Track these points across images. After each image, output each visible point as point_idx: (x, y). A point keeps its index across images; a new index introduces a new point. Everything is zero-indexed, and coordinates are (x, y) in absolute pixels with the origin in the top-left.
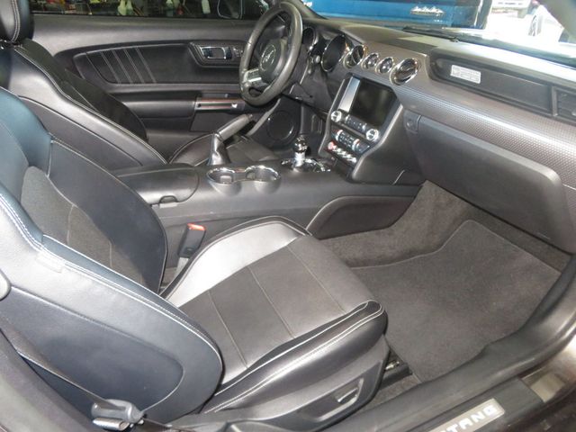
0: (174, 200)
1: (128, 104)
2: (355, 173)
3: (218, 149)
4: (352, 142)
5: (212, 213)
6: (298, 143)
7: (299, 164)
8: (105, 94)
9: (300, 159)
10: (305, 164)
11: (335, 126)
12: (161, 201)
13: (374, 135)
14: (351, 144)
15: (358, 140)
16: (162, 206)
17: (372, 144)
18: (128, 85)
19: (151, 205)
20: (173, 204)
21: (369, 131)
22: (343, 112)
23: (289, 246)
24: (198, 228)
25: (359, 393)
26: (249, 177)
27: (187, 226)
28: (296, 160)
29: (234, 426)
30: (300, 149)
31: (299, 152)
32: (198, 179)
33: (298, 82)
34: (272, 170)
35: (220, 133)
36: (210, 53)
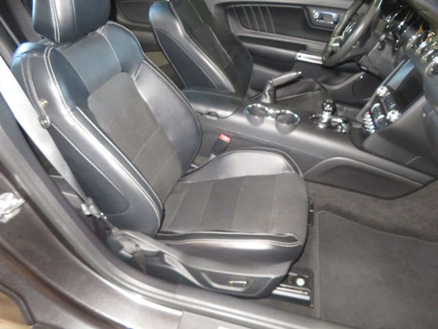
0: (217, 116)
1: (246, 44)
2: (368, 143)
3: (268, 91)
4: (379, 115)
5: (238, 132)
6: (327, 104)
7: (325, 120)
8: (232, 35)
9: (326, 116)
10: (329, 122)
11: (378, 99)
12: (209, 113)
13: (393, 115)
14: (377, 118)
15: (382, 116)
16: (208, 117)
17: (389, 122)
18: (254, 31)
19: (202, 114)
20: (215, 118)
21: (392, 112)
22: (390, 89)
23: (279, 175)
24: (226, 139)
25: (247, 287)
26: (279, 117)
27: (219, 135)
28: (323, 116)
29: (166, 256)
30: (326, 109)
31: (326, 111)
32: (238, 107)
33: (367, 54)
34: (296, 116)
35: (274, 80)
36: (321, 17)
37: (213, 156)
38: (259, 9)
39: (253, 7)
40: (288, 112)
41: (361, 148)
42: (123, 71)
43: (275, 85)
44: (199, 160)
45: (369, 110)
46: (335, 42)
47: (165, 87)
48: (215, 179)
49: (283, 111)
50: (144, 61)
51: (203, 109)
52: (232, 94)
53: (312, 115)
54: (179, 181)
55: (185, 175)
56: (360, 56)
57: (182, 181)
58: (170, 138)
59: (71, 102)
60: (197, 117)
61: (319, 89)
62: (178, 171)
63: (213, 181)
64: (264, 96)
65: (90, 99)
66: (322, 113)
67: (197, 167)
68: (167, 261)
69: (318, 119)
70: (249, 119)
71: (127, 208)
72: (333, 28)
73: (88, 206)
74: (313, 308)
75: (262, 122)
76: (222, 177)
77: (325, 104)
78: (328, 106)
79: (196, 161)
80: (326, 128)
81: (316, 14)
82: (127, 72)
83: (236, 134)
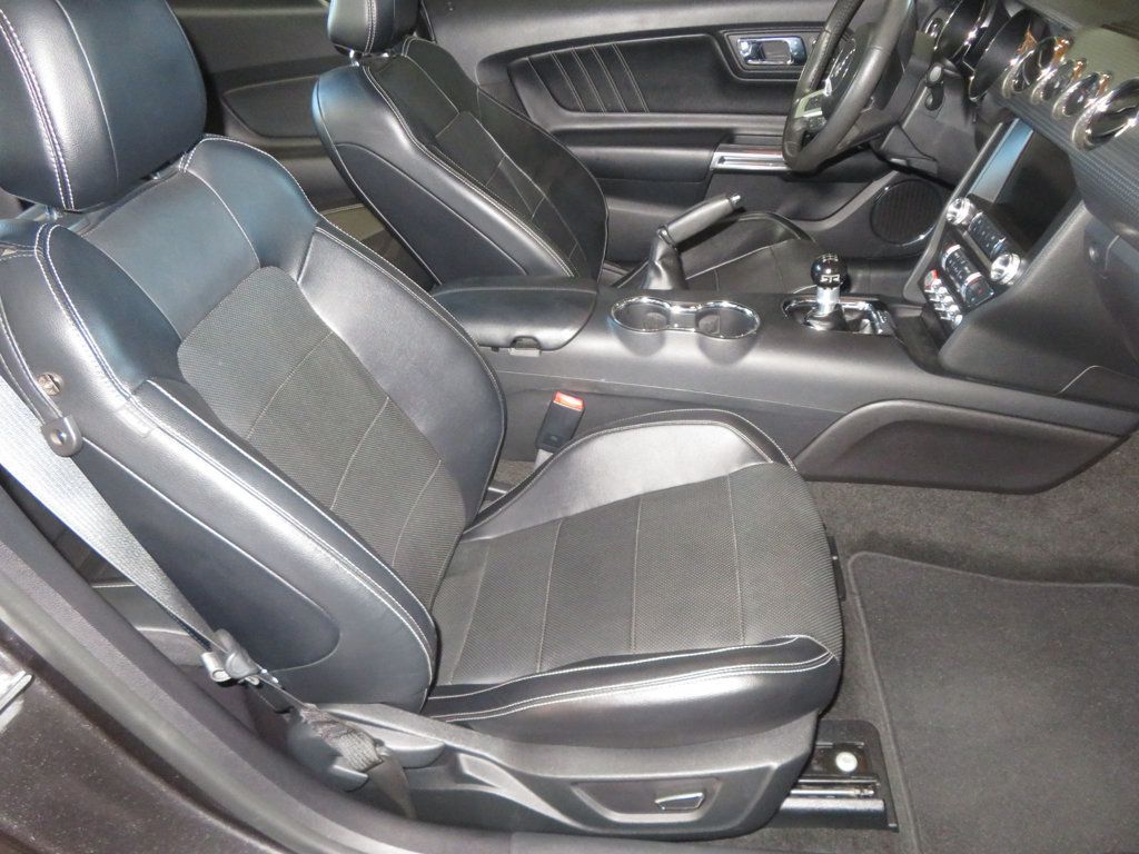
0: (537, 345)
1: (579, 151)
3: (661, 258)
4: (965, 275)
5: (603, 380)
6: (825, 266)
7: (826, 311)
8: (538, 133)
9: (826, 299)
10: (838, 313)
11: (952, 233)
12: (515, 343)
13: (1008, 269)
14: (961, 282)
15: (977, 275)
16: (513, 351)
17: (999, 287)
18: (595, 115)
19: (496, 348)
20: (534, 353)
21: (1000, 258)
22: (978, 203)
23: (732, 476)
24: (572, 403)
25: (707, 807)
26: (703, 322)
27: (552, 394)
28: (819, 301)
29: (462, 757)
30: (823, 280)
31: (825, 285)
32: (591, 314)
33: (898, 123)
34: (749, 312)
35: (671, 228)
36: (759, 52)
37: (543, 456)
38: (597, 56)
39: (580, 53)
40: (725, 304)
41: (938, 369)
42: (264, 264)
43: (678, 238)
44: (508, 472)
45: (935, 265)
46: (809, 107)
47: (385, 291)
48: (560, 515)
49: (711, 304)
50: (319, 229)
51: (496, 332)
52: (564, 281)
53: (789, 303)
54: (462, 537)
55: (476, 518)
56: (882, 132)
57: (470, 535)
58: (421, 427)
59: (129, 370)
60: (483, 358)
61: (786, 236)
62: (457, 512)
63: (554, 522)
64: (651, 274)
65: (183, 352)
66: (814, 293)
67: (504, 492)
68: (468, 771)
69: (807, 310)
70: (624, 339)
71: (336, 641)
72: (797, 76)
73: (222, 657)
74: (896, 830)
75: (662, 341)
76: (579, 507)
77: (819, 268)
78: (828, 271)
79: (500, 476)
80: (832, 329)
81: (744, 47)
82: (277, 264)
83: (596, 385)
